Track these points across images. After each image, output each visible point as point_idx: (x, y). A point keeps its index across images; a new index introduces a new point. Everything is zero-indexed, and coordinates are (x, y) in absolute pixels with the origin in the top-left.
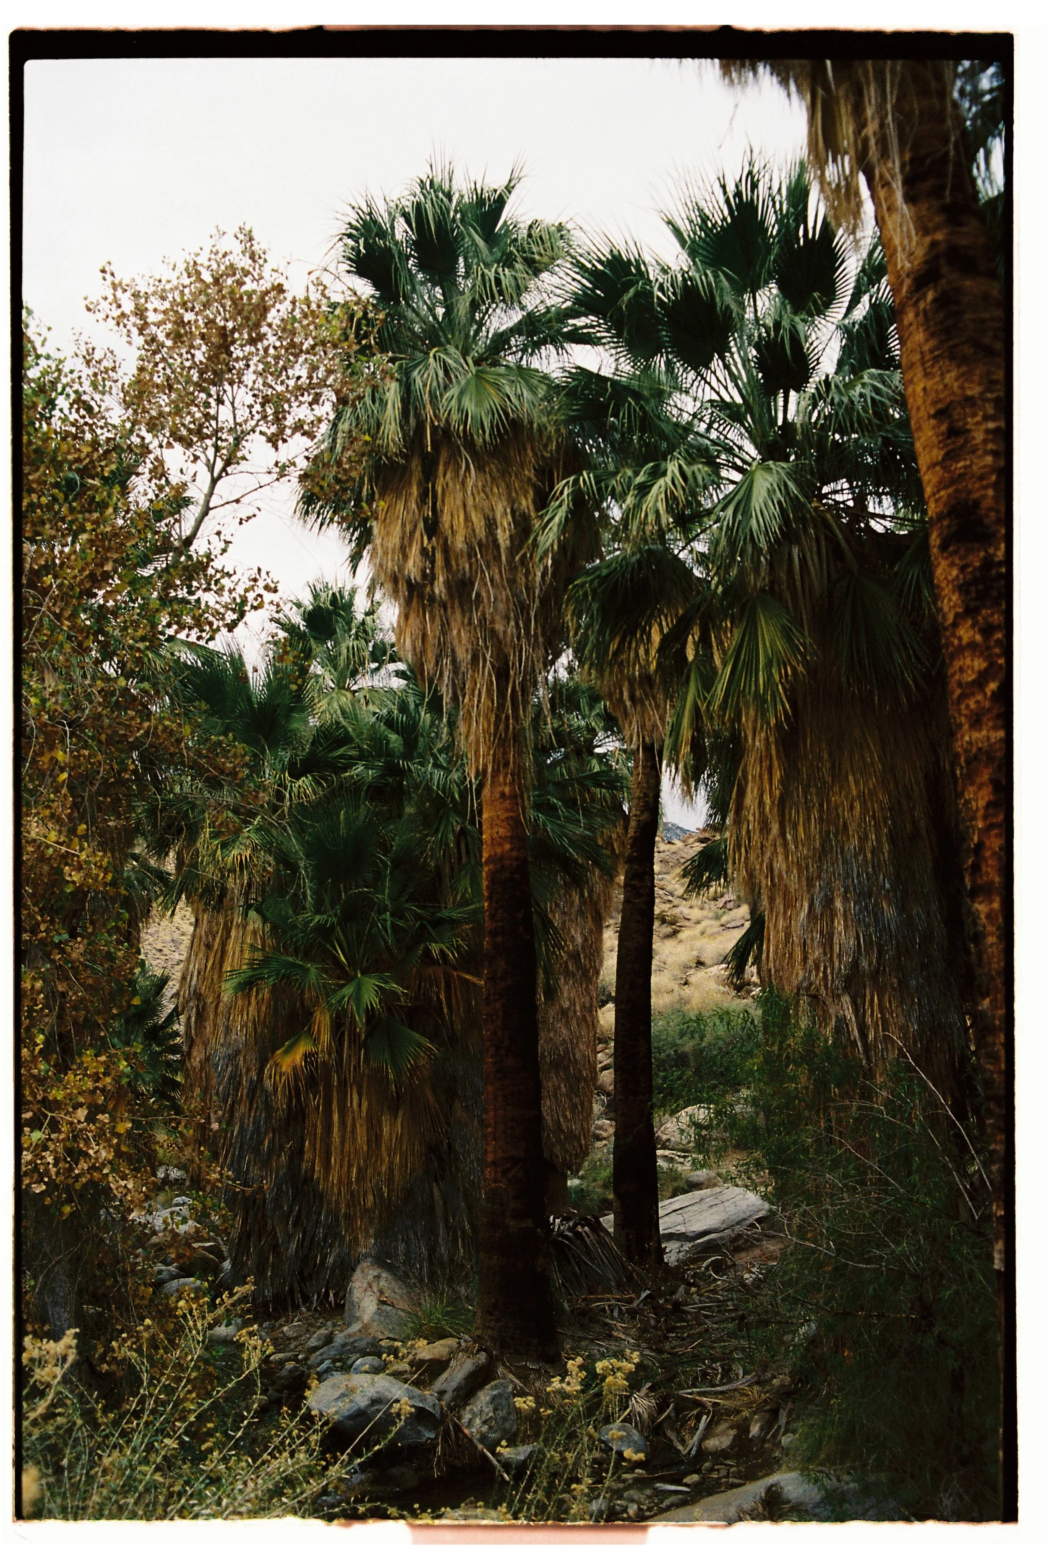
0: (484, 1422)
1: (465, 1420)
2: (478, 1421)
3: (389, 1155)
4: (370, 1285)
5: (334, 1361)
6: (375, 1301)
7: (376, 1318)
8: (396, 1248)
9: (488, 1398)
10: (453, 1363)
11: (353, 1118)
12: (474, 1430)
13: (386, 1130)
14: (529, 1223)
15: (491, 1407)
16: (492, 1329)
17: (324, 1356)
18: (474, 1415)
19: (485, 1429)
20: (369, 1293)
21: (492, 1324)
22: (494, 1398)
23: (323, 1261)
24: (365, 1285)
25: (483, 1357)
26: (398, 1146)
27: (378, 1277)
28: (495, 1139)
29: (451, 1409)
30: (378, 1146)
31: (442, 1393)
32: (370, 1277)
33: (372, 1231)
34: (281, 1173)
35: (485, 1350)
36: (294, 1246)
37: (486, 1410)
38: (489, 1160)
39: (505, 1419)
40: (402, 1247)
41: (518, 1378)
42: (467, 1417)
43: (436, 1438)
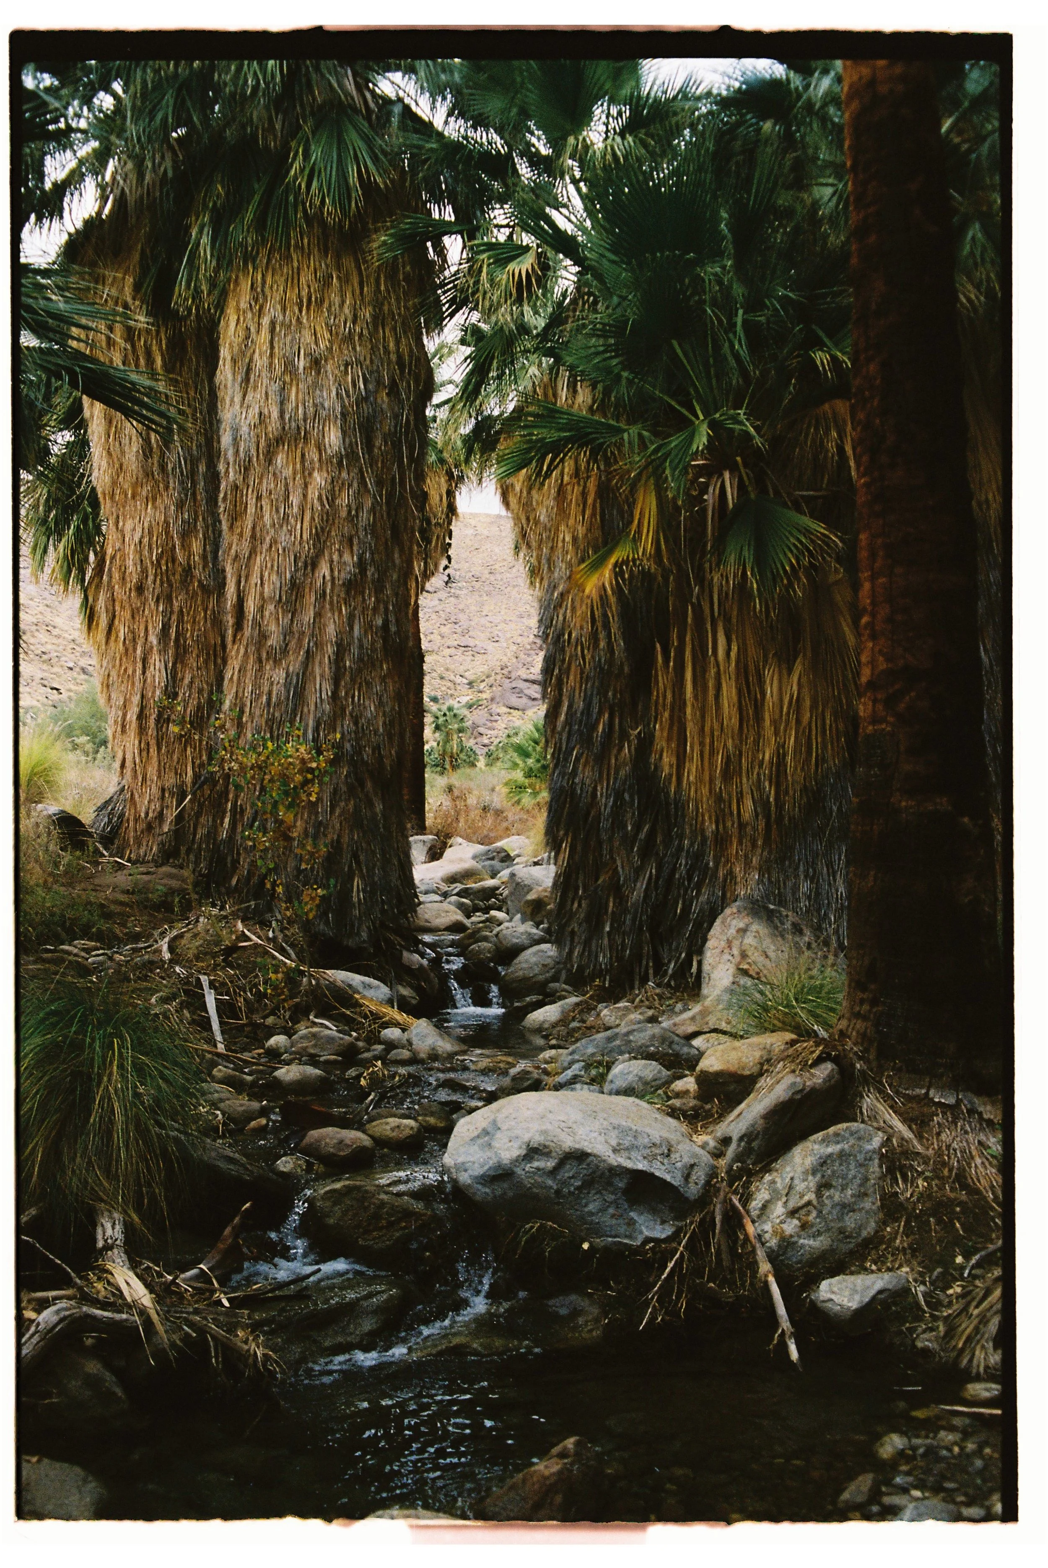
0: (793, 1213)
1: (755, 1204)
2: (779, 1210)
3: (776, 733)
4: (730, 945)
5: (587, 1067)
6: (732, 970)
7: (726, 997)
8: (795, 889)
9: (809, 1161)
10: (762, 1083)
11: (718, 673)
12: (768, 1227)
13: (771, 691)
14: (943, 803)
15: (812, 1182)
16: (865, 1018)
17: (577, 1057)
18: (775, 1195)
19: (791, 1227)
20: (727, 957)
21: (866, 1007)
22: (824, 1162)
23: (686, 909)
24: (723, 944)
25: (822, 1073)
26: (793, 718)
27: (743, 931)
28: (873, 637)
29: (733, 1177)
30: (759, 718)
31: (726, 1141)
32: (732, 931)
33: (755, 861)
34: (622, 773)
35: (835, 1060)
36: (642, 885)
37: (800, 1186)
38: (864, 680)
39: (846, 1208)
40: (805, 887)
41: (907, 1120)
42: (761, 1196)
43: (675, 1237)
